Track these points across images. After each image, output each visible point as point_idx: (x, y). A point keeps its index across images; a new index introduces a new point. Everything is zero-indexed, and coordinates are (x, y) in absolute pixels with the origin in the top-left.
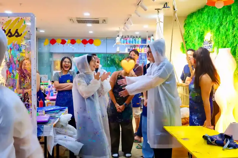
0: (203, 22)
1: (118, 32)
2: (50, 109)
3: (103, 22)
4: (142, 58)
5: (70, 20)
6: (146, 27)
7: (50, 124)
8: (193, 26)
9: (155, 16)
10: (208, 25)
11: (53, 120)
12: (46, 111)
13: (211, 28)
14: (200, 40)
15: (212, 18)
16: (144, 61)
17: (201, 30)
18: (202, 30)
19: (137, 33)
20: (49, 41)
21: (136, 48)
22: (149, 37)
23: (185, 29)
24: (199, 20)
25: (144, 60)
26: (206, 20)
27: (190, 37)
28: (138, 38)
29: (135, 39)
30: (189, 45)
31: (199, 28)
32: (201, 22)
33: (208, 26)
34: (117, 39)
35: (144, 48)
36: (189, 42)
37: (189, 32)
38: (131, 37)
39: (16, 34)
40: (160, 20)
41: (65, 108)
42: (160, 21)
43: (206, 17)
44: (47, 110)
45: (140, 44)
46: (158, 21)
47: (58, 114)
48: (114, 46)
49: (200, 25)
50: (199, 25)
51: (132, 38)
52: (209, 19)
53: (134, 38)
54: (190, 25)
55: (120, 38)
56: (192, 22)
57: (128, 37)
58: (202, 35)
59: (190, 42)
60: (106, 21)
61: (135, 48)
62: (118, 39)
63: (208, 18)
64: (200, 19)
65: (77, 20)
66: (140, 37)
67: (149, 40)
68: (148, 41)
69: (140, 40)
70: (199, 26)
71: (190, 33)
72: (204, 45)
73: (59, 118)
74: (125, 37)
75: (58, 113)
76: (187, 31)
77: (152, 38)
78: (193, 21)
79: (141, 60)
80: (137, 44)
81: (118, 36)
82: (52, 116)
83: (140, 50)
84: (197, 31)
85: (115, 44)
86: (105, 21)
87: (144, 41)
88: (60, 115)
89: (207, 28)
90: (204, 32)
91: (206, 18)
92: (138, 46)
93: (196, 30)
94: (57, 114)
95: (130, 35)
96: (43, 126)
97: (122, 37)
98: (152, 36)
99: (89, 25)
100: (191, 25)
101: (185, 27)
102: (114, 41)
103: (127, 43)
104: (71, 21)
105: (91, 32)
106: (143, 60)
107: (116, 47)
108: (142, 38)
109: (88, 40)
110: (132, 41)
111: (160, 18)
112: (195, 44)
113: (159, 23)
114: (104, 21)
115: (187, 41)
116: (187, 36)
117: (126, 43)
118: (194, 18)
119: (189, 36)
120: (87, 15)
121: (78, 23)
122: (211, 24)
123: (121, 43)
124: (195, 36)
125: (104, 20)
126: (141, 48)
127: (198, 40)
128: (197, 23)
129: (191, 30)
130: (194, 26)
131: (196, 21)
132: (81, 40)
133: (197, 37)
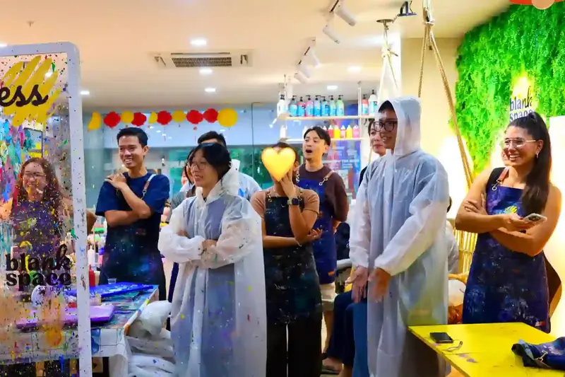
0: (506, 49)
1: (282, 86)
2: (112, 291)
3: (241, 62)
4: (349, 155)
5: (157, 59)
6: (356, 71)
7: (116, 327)
8: (480, 61)
9: (378, 40)
10: (520, 57)
11: (124, 316)
12: (103, 296)
13: (529, 64)
14: (500, 98)
15: (530, 38)
16: (353, 164)
17: (503, 71)
18: (506, 71)
19: (332, 89)
20: (103, 120)
21: (330, 128)
22: (365, 97)
23: (460, 71)
24: (494, 44)
25: (353, 159)
26: (513, 44)
27: (473, 91)
28: (336, 102)
29: (326, 103)
30: (472, 114)
31: (497, 67)
32: (501, 51)
33: (519, 60)
34: (278, 105)
35: (352, 127)
36: (471, 106)
37: (470, 78)
38: (317, 99)
39: (35, 98)
40: (391, 51)
41: (152, 288)
42: (391, 53)
43: (514, 35)
44: (105, 293)
45: (341, 116)
46: (386, 52)
47: (135, 302)
48: (271, 126)
49: (500, 57)
50: (496, 57)
51: (321, 102)
52: (522, 42)
53: (324, 100)
54: (472, 60)
55: (289, 102)
56: (477, 50)
57: (309, 99)
58: (505, 84)
59: (473, 104)
60: (249, 58)
61: (327, 128)
62: (282, 106)
63: (519, 38)
64: (498, 42)
65: (173, 59)
66: (340, 99)
67: (365, 106)
68: (362, 107)
69: (341, 105)
70: (496, 60)
71: (473, 82)
72: (511, 110)
73: (137, 312)
74: (301, 100)
75: (134, 299)
76: (465, 75)
77: (372, 98)
78: (479, 48)
79: (346, 159)
80: (332, 117)
81: (283, 98)
82: (120, 307)
83: (343, 133)
84: (492, 75)
85: (275, 120)
86: (246, 59)
87: (352, 107)
88: (140, 305)
89: (518, 65)
90: (509, 76)
91: (515, 40)
92: (334, 122)
93: (488, 73)
94: (132, 303)
95: (313, 93)
96: (98, 330)
97: (293, 99)
98: (373, 93)
99: (206, 71)
100: (475, 60)
101: (458, 64)
102: (273, 111)
103: (305, 115)
104: (158, 61)
105: (210, 90)
106: (351, 161)
107: (277, 127)
108: (345, 102)
109: (203, 112)
110: (319, 109)
111: (391, 45)
112: (488, 108)
113: (389, 57)
114: (243, 57)
115: (466, 104)
116: (467, 89)
117: (303, 115)
118: (483, 40)
119: (470, 88)
120: (199, 44)
121: (177, 66)
122: (528, 52)
123: (291, 116)
124: (487, 89)
125: (245, 56)
126: (343, 127)
127: (495, 98)
128: (491, 53)
129: (475, 72)
130: (485, 61)
131: (487, 47)
132: (186, 113)
133: (492, 91)
